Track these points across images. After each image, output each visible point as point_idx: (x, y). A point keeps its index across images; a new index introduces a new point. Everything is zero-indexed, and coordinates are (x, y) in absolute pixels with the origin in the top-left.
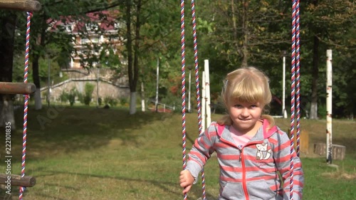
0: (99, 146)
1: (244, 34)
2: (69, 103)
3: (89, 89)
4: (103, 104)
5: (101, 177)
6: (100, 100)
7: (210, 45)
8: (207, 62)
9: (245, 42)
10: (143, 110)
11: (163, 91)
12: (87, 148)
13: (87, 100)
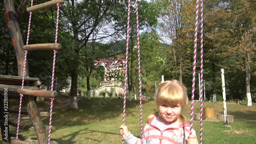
0: (115, 117)
1: (180, 63)
2: (103, 97)
3: (112, 90)
4: (118, 96)
5: (112, 134)
6: (116, 95)
7: (165, 69)
8: (163, 77)
9: (181, 67)
10: (136, 99)
11: (144, 90)
12: (109, 118)
13: (111, 95)
